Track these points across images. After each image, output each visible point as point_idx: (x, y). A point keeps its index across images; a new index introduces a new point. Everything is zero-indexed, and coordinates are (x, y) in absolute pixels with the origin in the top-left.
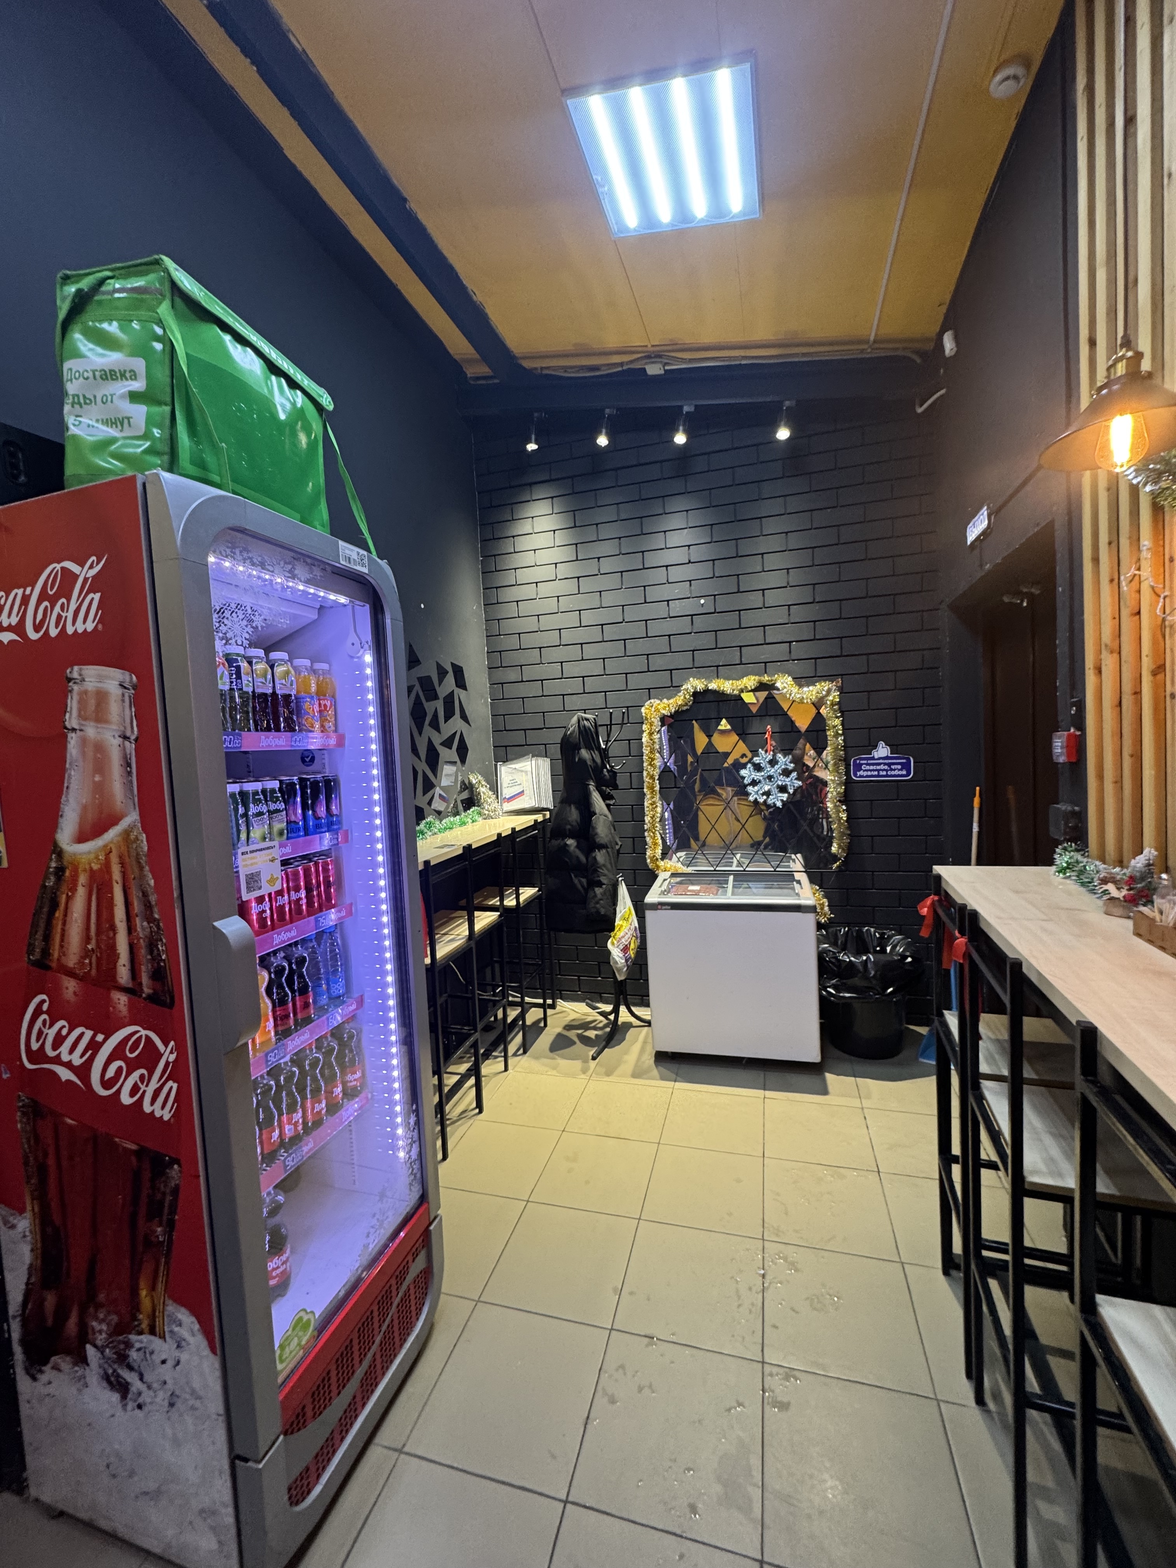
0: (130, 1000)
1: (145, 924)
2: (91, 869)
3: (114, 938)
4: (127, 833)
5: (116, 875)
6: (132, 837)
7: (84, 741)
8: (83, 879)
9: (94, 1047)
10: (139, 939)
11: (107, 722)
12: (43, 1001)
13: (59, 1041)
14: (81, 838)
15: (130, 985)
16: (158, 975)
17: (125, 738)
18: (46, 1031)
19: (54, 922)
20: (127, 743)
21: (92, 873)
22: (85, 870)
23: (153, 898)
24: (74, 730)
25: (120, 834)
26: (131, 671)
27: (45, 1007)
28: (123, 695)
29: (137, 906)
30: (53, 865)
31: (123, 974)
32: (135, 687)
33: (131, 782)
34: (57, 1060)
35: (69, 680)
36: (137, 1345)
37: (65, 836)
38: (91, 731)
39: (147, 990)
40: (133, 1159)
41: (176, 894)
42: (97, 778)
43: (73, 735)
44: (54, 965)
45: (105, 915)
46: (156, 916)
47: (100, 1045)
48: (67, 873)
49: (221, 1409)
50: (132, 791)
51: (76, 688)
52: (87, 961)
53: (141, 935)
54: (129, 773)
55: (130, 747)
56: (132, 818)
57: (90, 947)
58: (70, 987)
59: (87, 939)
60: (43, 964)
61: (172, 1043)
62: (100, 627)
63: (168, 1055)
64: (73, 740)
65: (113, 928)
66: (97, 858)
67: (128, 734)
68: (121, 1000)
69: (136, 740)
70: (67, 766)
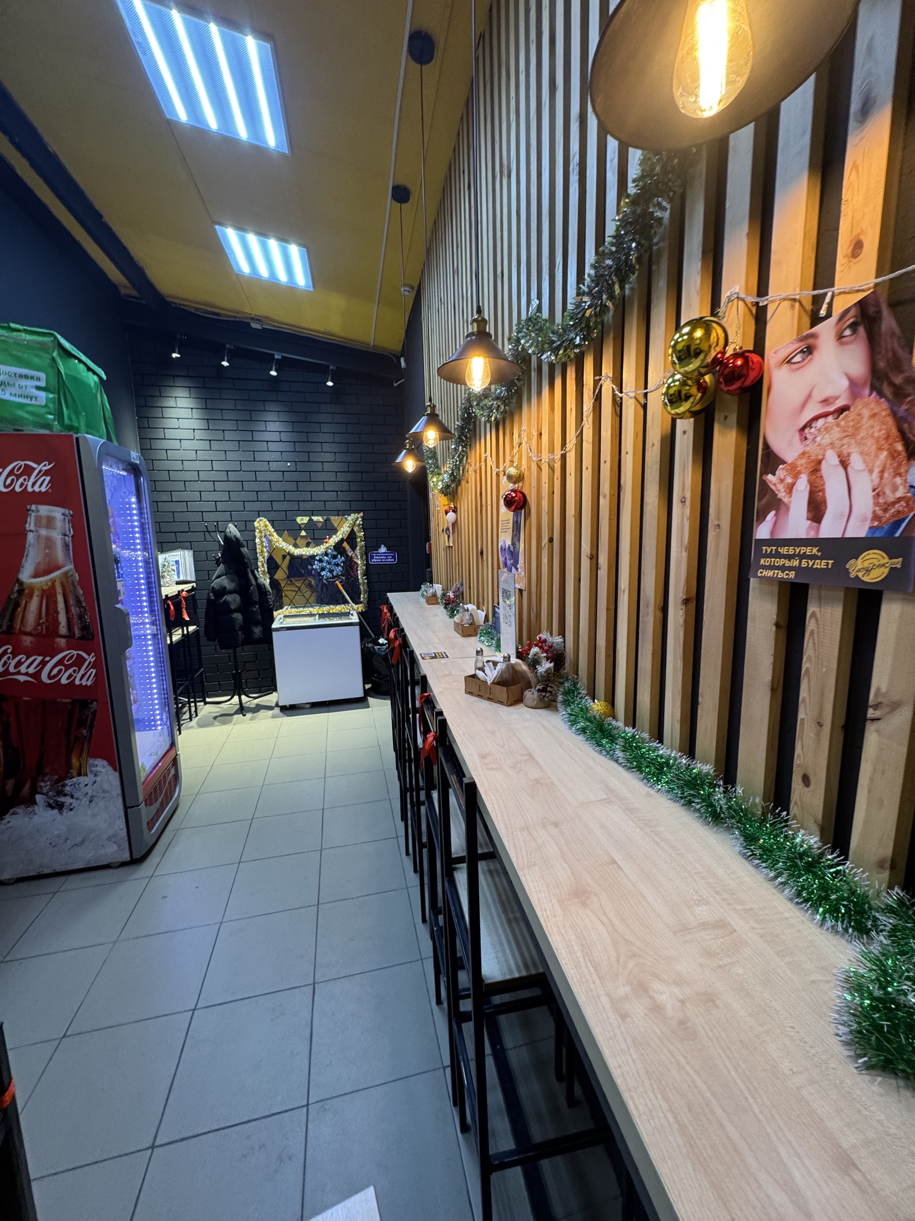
0: (67, 641)
1: (77, 609)
2: (43, 589)
3: (57, 616)
4: (66, 574)
5: (59, 589)
6: (69, 575)
7: (38, 537)
8: (36, 593)
9: (43, 663)
10: (73, 615)
11: (54, 529)
12: (9, 648)
13: (19, 664)
14: (36, 575)
15: (68, 634)
16: (85, 628)
17: (65, 535)
18: (9, 662)
19: (17, 613)
20: (67, 538)
21: (43, 592)
22: (39, 590)
23: (82, 599)
24: (31, 531)
25: (62, 574)
26: (69, 508)
27: (9, 651)
28: (64, 519)
29: (72, 602)
30: (16, 588)
31: (63, 629)
32: (72, 516)
33: (69, 553)
34: (19, 673)
35: (29, 510)
36: (70, 784)
37: (25, 575)
38: (43, 532)
39: (77, 635)
40: (69, 707)
41: (95, 596)
42: (47, 551)
43: (31, 533)
44: (17, 632)
45: (51, 607)
46: (84, 605)
47: (48, 662)
48: (26, 591)
49: (120, 792)
50: (70, 557)
51: (33, 514)
52: (40, 628)
53: (75, 613)
54: (68, 550)
55: (69, 540)
56: (70, 567)
57: (41, 621)
58: (27, 640)
59: (40, 618)
60: (10, 630)
61: (93, 654)
62: (50, 491)
63: (90, 659)
64: (31, 537)
65: (57, 612)
66: (47, 584)
67: (68, 533)
68: (62, 642)
69: (72, 536)
70: (27, 546)
